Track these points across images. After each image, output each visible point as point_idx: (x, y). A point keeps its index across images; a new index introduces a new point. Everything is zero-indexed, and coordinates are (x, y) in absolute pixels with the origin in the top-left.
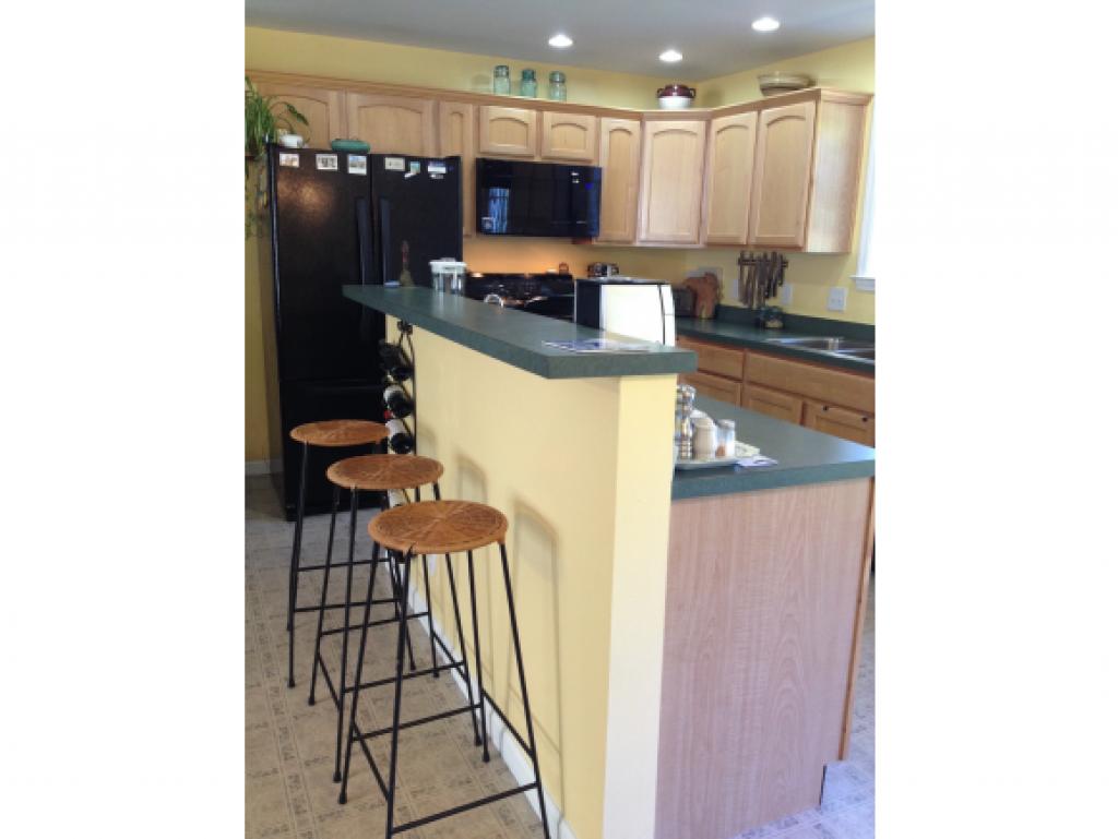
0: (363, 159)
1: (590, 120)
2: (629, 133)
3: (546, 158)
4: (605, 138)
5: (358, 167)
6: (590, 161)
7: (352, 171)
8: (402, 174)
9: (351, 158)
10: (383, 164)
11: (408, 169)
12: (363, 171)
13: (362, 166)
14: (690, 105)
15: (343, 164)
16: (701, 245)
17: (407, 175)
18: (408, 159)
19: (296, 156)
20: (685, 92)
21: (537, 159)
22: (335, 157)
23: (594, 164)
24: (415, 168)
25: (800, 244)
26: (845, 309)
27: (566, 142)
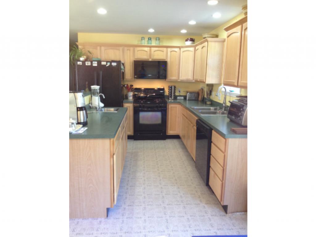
0: (96, 62)
1: (165, 49)
2: (176, 52)
3: (152, 59)
4: (169, 53)
5: (95, 64)
6: (165, 60)
7: (94, 65)
8: (105, 65)
9: (93, 62)
10: (101, 63)
11: (107, 64)
12: (96, 65)
13: (96, 64)
14: (192, 44)
15: (92, 63)
16: (194, 81)
17: (107, 66)
18: (107, 62)
19: (81, 62)
20: (192, 40)
21: (150, 60)
22: (90, 62)
23: (166, 60)
24: (109, 64)
25: (205, 81)
26: (220, 99)
27: (158, 55)
